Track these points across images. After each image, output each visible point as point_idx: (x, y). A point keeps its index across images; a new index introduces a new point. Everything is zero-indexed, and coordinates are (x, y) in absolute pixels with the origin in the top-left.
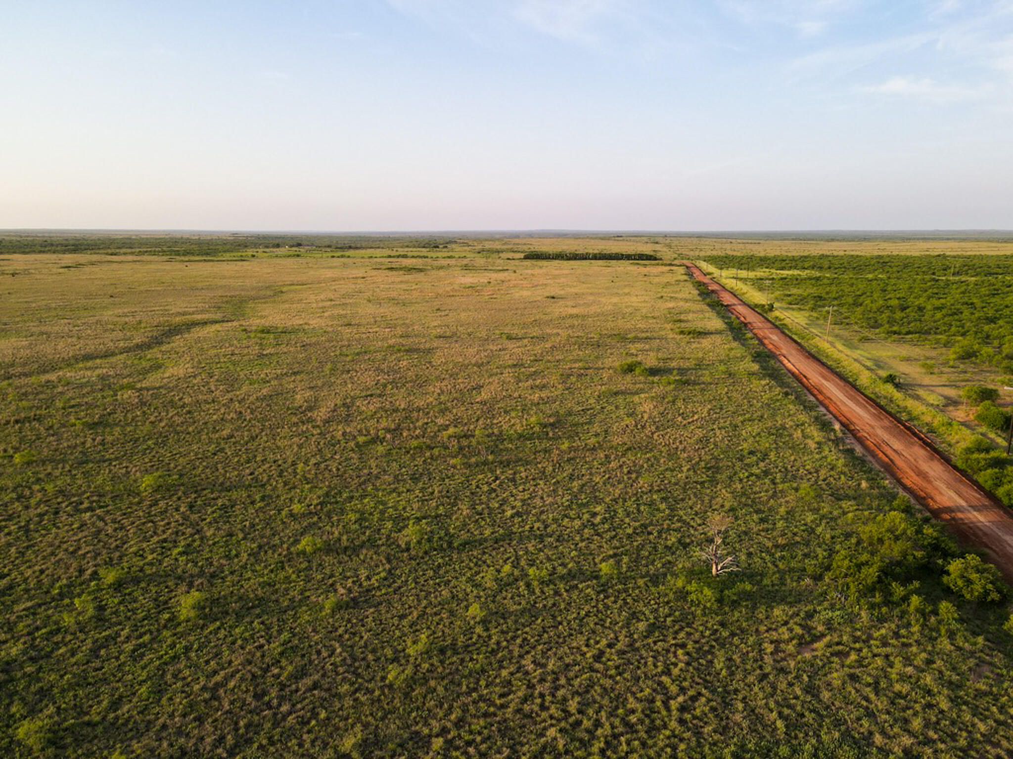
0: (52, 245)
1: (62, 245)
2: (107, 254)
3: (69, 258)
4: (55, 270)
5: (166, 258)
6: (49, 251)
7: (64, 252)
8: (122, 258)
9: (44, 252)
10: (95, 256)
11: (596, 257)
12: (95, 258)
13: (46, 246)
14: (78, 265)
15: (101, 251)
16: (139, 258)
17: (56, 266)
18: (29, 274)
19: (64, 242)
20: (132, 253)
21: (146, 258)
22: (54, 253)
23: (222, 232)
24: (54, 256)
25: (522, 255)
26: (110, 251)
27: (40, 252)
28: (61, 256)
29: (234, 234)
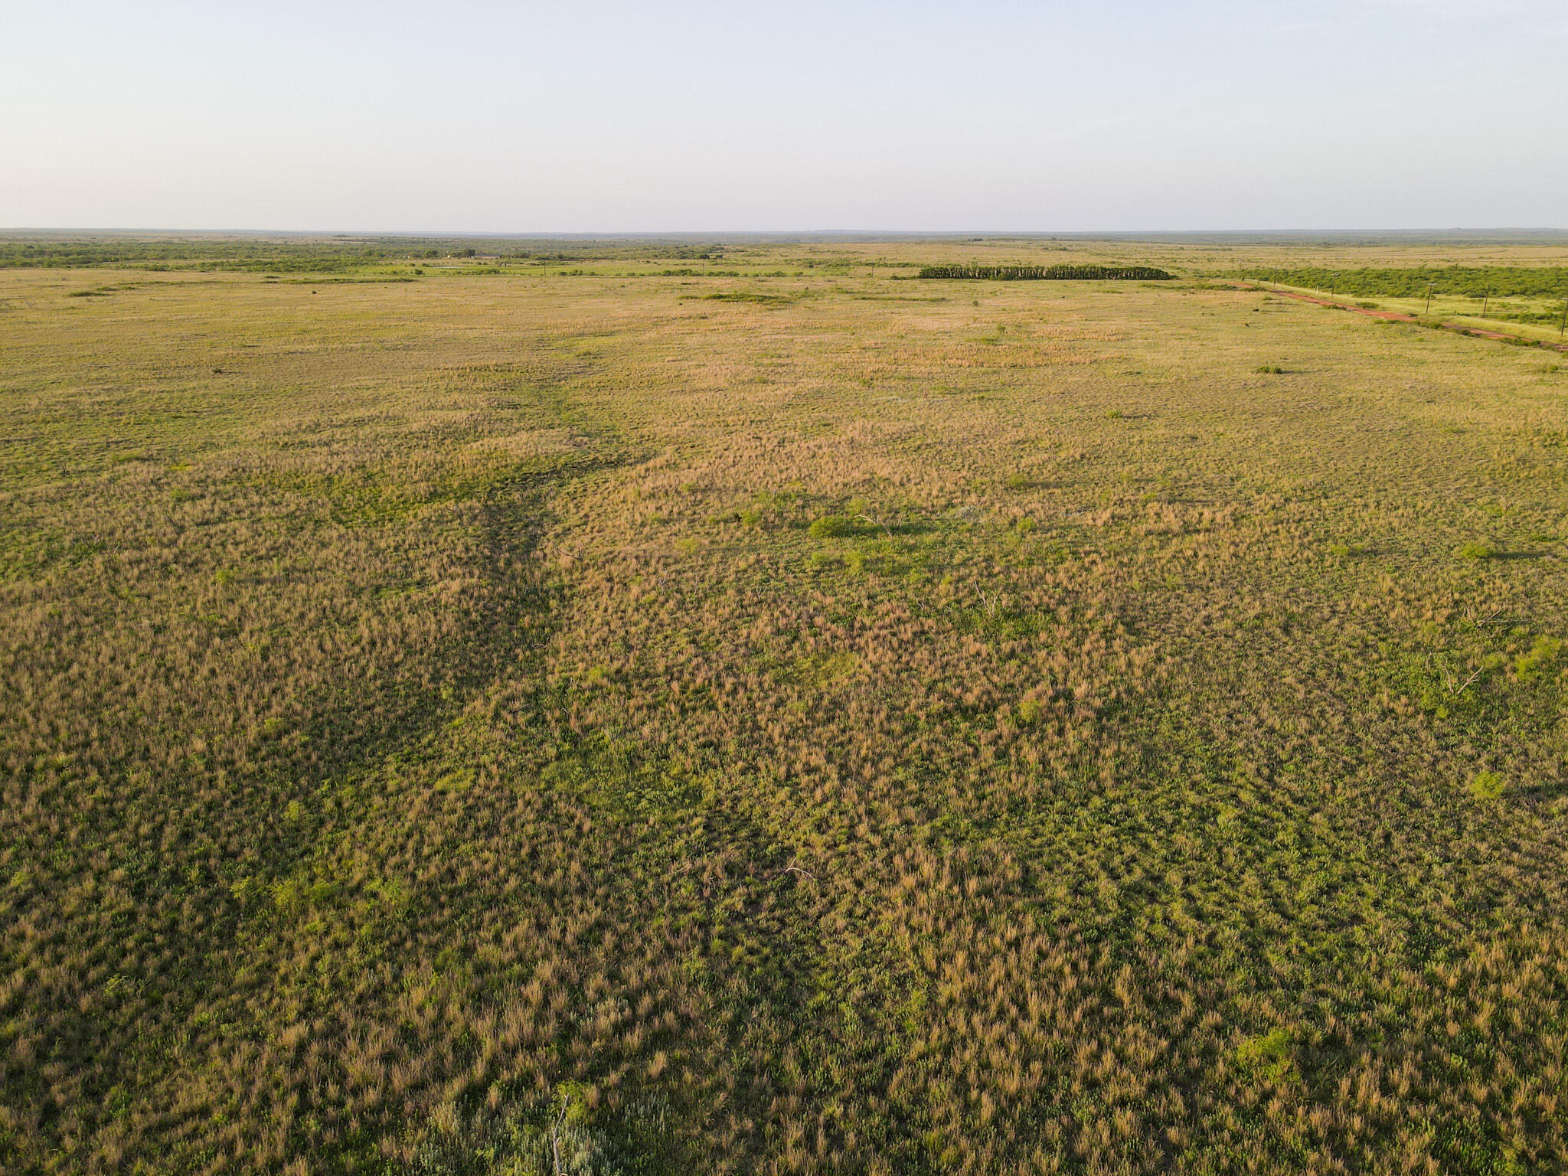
0: (42, 253)
1: (60, 253)
2: (146, 268)
3: (81, 277)
4: (61, 302)
5: (261, 276)
6: (41, 263)
7: (68, 265)
8: (178, 277)
9: (31, 265)
10: (127, 272)
11: (1055, 274)
12: (129, 276)
13: (32, 256)
14: (104, 291)
15: (133, 264)
16: (206, 276)
17: (60, 291)
18: (12, 309)
19: (61, 248)
20: (192, 267)
21: (218, 275)
22: (50, 266)
23: (321, 234)
24: (51, 273)
25: (917, 272)
26: (150, 264)
27: (24, 265)
28: (64, 272)
29: (341, 236)
